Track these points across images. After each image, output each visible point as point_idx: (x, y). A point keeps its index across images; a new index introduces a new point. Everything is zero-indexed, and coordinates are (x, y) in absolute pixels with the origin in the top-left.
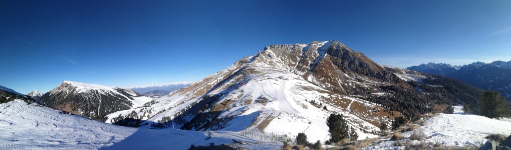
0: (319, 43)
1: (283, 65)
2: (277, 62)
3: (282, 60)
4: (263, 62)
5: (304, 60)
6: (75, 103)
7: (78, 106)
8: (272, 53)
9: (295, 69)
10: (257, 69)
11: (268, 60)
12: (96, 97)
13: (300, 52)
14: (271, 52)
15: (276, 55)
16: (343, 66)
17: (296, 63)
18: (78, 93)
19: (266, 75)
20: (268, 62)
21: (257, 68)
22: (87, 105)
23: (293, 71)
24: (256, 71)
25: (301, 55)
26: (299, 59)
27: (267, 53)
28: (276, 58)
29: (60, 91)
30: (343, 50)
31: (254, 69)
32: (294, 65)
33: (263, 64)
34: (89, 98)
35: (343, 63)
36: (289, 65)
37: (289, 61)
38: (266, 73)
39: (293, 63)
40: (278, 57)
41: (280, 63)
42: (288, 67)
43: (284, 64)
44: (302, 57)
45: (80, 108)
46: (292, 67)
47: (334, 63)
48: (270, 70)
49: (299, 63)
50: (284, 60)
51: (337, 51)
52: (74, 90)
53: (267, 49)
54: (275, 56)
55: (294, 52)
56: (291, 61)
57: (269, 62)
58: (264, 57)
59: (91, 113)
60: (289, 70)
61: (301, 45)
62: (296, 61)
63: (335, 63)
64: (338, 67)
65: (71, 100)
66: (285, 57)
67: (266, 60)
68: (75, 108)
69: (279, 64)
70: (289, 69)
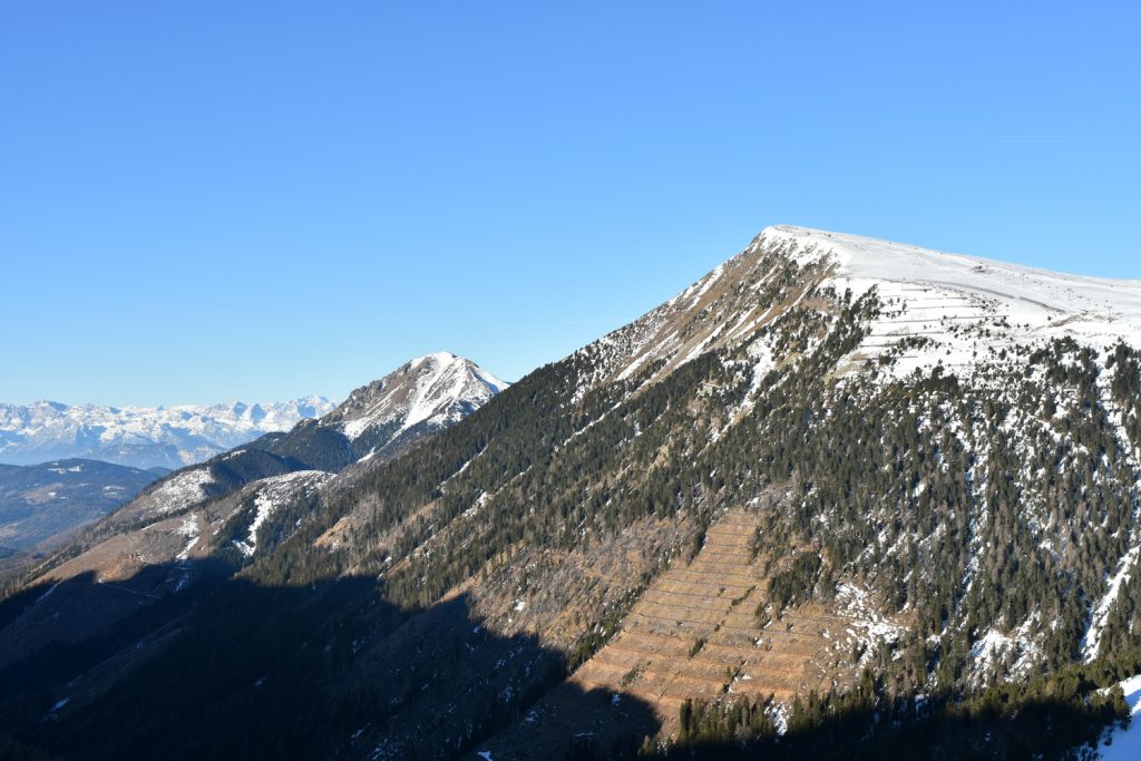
6: (824, 499)
7: (844, 552)
12: (1108, 444)
18: (886, 376)
22: (958, 543)
29: (695, 352)
34: (1004, 457)
45: (861, 573)
52: (845, 342)
59: (993, 639)
65: (778, 465)
68: (809, 564)
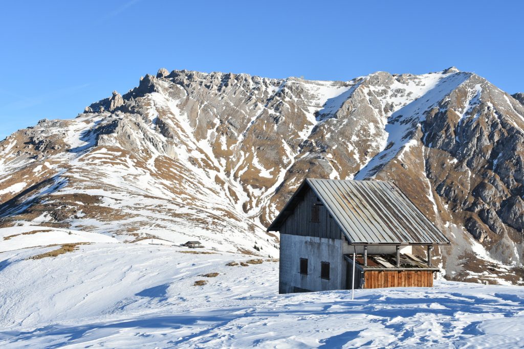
0: (396, 85)
1: (218, 180)
2: (193, 161)
3: (218, 153)
4: (130, 162)
5: (311, 163)
8: (176, 111)
9: (265, 202)
10: (108, 200)
11: (156, 154)
13: (301, 122)
14: (173, 105)
15: (193, 124)
16: (475, 204)
17: (275, 174)
19: (143, 231)
20: (151, 163)
21: (108, 194)
23: (255, 211)
24: (107, 210)
25: (304, 135)
26: (290, 156)
27: (153, 114)
28: (191, 141)
30: (494, 125)
31: (96, 199)
32: (267, 184)
33: (132, 170)
35: (478, 191)
36: (244, 182)
37: (249, 160)
38: (143, 224)
39: (265, 174)
40: (200, 134)
41: (207, 165)
42: (238, 188)
43: (222, 176)
44: (305, 146)
46: (257, 192)
47: (438, 190)
48: (159, 209)
49: (290, 173)
50: (226, 155)
51: (465, 131)
53: (152, 89)
54: (189, 130)
55: (276, 120)
56: (255, 161)
57: (157, 160)
58: (137, 136)
60: (239, 207)
61: (310, 87)
62: (276, 164)
63: (444, 189)
64: (453, 208)
66: (231, 139)
67: (146, 151)
69: (198, 172)
70: (243, 198)
